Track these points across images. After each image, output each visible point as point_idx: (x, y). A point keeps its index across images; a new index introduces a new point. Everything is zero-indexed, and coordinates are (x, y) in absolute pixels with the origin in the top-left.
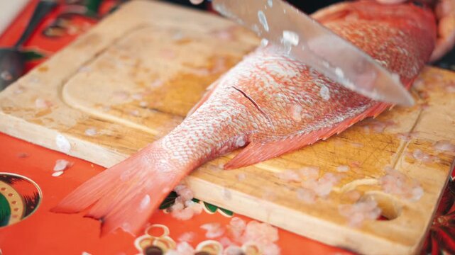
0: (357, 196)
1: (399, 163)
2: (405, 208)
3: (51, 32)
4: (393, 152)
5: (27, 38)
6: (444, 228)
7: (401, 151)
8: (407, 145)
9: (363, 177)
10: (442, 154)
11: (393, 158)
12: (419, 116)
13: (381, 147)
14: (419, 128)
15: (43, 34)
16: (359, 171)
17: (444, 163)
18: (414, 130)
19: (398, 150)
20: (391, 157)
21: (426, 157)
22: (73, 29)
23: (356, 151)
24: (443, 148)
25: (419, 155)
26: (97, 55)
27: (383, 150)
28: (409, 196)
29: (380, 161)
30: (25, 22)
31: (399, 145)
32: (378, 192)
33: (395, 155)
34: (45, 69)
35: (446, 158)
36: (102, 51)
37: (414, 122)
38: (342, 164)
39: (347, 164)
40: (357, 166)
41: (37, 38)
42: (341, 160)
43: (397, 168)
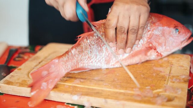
0: (156, 95)
1: (168, 83)
2: (176, 97)
3: (17, 59)
4: (165, 80)
5: (8, 61)
6: (191, 105)
7: (168, 80)
8: (170, 77)
9: (157, 89)
10: (183, 79)
11: (166, 82)
12: (171, 69)
13: (160, 79)
14: (172, 72)
15: (14, 60)
16: (154, 88)
17: (185, 82)
18: (171, 73)
19: (167, 80)
20: (165, 82)
21: (178, 80)
22: (26, 57)
23: (151, 82)
24: (184, 77)
25: (175, 80)
26: (40, 63)
27: (161, 80)
28: (176, 93)
29: (161, 83)
30: (6, 57)
31: (166, 78)
32: (164, 93)
33: (166, 81)
34: (20, 69)
35: (186, 80)
36: (42, 61)
37: (169, 71)
38: (147, 86)
39: (149, 86)
40: (153, 86)
41: (12, 61)
42: (146, 85)
43: (168, 85)
